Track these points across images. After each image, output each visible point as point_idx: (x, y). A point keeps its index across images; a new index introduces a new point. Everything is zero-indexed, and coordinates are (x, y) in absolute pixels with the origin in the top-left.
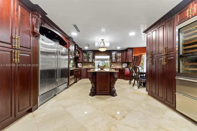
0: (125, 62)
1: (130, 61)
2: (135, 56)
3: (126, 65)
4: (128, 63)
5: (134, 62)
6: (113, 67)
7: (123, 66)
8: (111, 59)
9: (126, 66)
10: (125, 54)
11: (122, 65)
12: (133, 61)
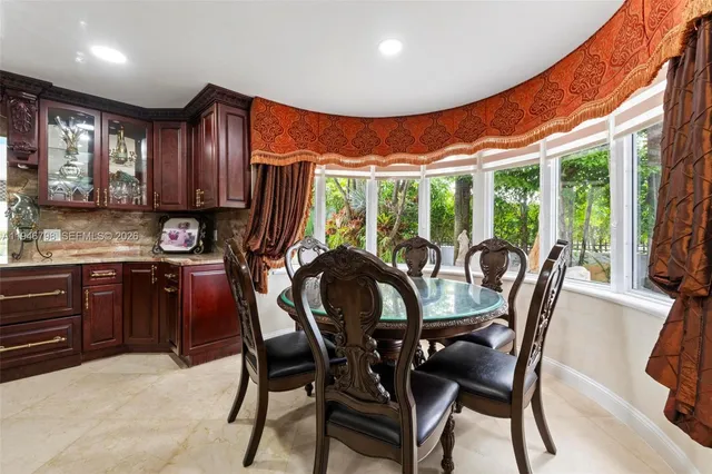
0: (183, 207)
1: (224, 203)
2: (266, 167)
3: (194, 232)
4: (209, 218)
5: (259, 213)
6: (57, 247)
7: (165, 237)
8: (33, 169)
9: (187, 242)
10: (181, 146)
11: (156, 232)
12: (254, 203)
